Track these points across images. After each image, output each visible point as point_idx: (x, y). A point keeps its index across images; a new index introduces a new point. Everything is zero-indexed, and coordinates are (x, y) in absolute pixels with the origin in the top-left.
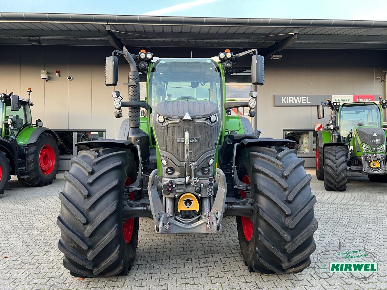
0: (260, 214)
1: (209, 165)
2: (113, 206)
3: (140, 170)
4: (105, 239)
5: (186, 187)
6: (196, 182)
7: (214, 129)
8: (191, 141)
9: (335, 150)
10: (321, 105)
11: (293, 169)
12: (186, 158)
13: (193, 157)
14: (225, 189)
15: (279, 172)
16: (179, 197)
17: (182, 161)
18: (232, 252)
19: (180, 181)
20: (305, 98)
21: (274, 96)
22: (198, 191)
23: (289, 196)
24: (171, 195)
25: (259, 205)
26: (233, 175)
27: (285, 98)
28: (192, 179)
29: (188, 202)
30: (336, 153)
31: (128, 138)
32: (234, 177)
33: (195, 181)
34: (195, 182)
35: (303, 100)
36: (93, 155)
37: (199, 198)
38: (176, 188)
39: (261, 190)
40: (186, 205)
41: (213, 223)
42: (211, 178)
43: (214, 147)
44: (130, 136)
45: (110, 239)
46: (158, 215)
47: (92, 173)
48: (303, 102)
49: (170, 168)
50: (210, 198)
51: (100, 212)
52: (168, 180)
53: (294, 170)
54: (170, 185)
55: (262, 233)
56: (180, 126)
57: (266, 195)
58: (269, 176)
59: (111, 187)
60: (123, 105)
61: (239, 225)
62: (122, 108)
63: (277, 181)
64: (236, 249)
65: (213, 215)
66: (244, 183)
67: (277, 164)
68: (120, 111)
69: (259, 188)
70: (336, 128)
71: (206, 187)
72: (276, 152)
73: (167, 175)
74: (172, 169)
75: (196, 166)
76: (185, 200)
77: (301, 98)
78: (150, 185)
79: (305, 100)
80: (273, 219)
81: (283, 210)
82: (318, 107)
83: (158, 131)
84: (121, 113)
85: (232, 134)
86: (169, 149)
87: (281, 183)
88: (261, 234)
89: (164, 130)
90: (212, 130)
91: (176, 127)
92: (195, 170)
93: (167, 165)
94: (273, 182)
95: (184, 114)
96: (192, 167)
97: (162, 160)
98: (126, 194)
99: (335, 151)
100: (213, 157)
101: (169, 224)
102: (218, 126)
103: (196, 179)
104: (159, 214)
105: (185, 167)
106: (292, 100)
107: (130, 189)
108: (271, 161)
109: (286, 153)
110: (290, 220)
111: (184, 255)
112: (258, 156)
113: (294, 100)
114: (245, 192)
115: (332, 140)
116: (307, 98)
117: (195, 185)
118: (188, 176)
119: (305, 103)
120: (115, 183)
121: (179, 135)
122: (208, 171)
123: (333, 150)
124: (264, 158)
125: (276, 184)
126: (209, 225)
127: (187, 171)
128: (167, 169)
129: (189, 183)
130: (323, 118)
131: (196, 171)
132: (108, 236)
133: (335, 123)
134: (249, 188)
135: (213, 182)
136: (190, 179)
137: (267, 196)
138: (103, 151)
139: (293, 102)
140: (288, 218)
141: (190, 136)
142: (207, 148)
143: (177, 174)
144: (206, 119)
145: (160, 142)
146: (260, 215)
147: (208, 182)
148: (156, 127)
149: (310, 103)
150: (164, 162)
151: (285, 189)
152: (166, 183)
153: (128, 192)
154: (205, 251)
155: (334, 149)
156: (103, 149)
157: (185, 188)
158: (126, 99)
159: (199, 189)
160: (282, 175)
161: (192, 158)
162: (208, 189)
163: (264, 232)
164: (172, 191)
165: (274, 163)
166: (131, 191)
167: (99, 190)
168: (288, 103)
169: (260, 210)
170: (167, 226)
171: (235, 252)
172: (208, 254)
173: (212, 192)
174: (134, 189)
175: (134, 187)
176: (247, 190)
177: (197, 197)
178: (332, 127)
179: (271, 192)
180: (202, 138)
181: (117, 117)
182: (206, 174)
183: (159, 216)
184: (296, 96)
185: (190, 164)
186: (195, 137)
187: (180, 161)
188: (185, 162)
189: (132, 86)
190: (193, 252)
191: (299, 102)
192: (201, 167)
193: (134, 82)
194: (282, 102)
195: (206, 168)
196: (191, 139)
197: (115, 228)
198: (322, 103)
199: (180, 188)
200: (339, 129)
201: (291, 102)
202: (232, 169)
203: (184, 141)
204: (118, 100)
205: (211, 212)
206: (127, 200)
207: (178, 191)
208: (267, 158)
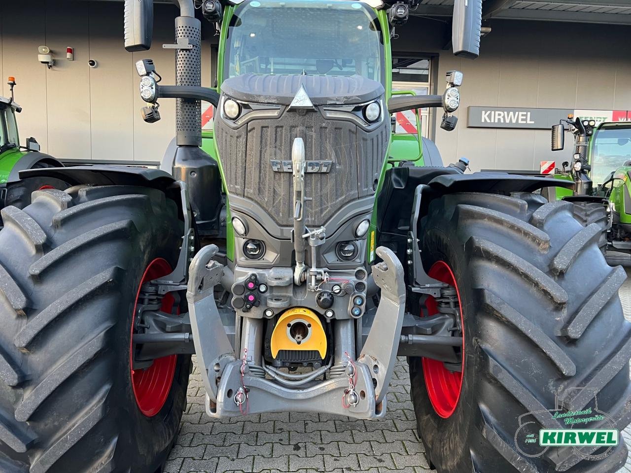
0: (491, 371)
1: (356, 236)
2: (95, 340)
3: (185, 243)
4: (73, 426)
5: (295, 292)
6: (322, 280)
7: (373, 139)
8: (310, 170)
9: (585, 210)
10: (560, 124)
11: (578, 252)
12: (295, 215)
13: (316, 213)
14: (401, 303)
15: (540, 259)
16: (277, 317)
17: (285, 223)
18: (396, 428)
19: (278, 276)
20: (525, 113)
21: (468, 108)
22: (327, 304)
23: (572, 324)
24: (256, 313)
25: (486, 346)
26: (412, 260)
27: (489, 112)
28: (311, 273)
29: (299, 330)
30: (586, 215)
31: (173, 168)
32: (412, 265)
33: (319, 277)
34: (317, 281)
35: (521, 117)
36: (57, 201)
37: (328, 321)
38: (267, 294)
39: (494, 306)
40: (293, 336)
41: (363, 394)
42: (361, 270)
43: (372, 188)
44: (177, 165)
45: (84, 427)
46: (216, 368)
47: (45, 247)
48: (520, 122)
49: (253, 241)
50: (355, 320)
51: (60, 354)
52: (247, 273)
53: (579, 255)
54: (251, 285)
55: (492, 419)
56: (282, 127)
57: (508, 321)
58: (515, 270)
59: (92, 289)
60: (162, 93)
61: (415, 370)
62: (159, 100)
63: (537, 284)
64: (404, 418)
65: (363, 370)
66: (437, 281)
67: (534, 239)
68: (153, 107)
69: (488, 301)
70: (585, 170)
71: (346, 294)
72: (527, 206)
73: (247, 259)
74: (260, 245)
75: (322, 239)
76: (292, 323)
77: (517, 113)
78: (193, 290)
79: (525, 117)
80: (524, 386)
81: (553, 364)
82: (553, 129)
83: (224, 143)
84: (156, 112)
85: (404, 166)
86: (252, 191)
87: (549, 290)
88: (488, 422)
89: (237, 137)
90: (369, 142)
91: (269, 130)
92: (319, 248)
93: (246, 233)
94: (527, 286)
95: (295, 91)
96: (312, 242)
97: (233, 219)
98: (150, 300)
99: (585, 213)
100: (368, 217)
101: (246, 391)
102: (384, 132)
103: (320, 273)
104: (218, 364)
105: (293, 241)
106: (499, 117)
107: (161, 288)
108: (519, 230)
109: (553, 211)
110: (572, 388)
111: (289, 432)
112: (482, 216)
113: (504, 117)
114: (439, 300)
115: (577, 191)
116: (529, 113)
117: (318, 289)
118: (300, 263)
119: (525, 122)
120: (105, 276)
121: (278, 151)
122: (354, 251)
123: (582, 210)
124: (500, 222)
125: (533, 290)
126: (353, 398)
127: (299, 252)
128: (246, 244)
129: (304, 283)
130: (562, 149)
131: (321, 252)
132: (80, 419)
133: (584, 160)
134: (447, 292)
135: (364, 281)
136: (305, 271)
137: (512, 324)
138: (88, 193)
139: (502, 121)
140: (566, 383)
141: (307, 156)
142: (352, 193)
143: (271, 256)
144: (354, 110)
145: (228, 172)
146: (489, 373)
147: (353, 280)
148: (220, 130)
149: (533, 122)
150: (238, 225)
151: (559, 307)
152: (241, 280)
153: (156, 294)
154: (336, 422)
155: (584, 208)
156: (87, 188)
157: (291, 295)
158: (169, 81)
159: (329, 298)
160: (549, 266)
161: (311, 217)
162: (351, 299)
163: (496, 417)
164: (256, 303)
165: (526, 234)
166: (164, 293)
167: (60, 295)
168: (492, 121)
169: (492, 362)
170: (239, 398)
171: (404, 428)
172: (343, 432)
173: (363, 307)
174: (170, 289)
175: (171, 282)
176: (442, 297)
177: (322, 318)
178: (578, 166)
179: (522, 311)
180: (340, 164)
181: (146, 120)
182: (347, 258)
183: (218, 371)
184: (508, 109)
185: (307, 232)
186: (321, 159)
187: (280, 223)
188: (292, 226)
189: (183, 50)
190: (310, 424)
191: (514, 121)
192: (335, 242)
193: (187, 40)
194: (483, 121)
195: (347, 243)
196: (310, 164)
197: (102, 399)
198: (562, 122)
199: (279, 294)
200: (589, 171)
201: (499, 119)
202: (410, 246)
203: (291, 171)
204: (148, 81)
205: (360, 360)
206: (154, 313)
207: (273, 304)
208: (507, 222)
